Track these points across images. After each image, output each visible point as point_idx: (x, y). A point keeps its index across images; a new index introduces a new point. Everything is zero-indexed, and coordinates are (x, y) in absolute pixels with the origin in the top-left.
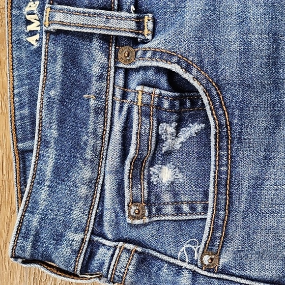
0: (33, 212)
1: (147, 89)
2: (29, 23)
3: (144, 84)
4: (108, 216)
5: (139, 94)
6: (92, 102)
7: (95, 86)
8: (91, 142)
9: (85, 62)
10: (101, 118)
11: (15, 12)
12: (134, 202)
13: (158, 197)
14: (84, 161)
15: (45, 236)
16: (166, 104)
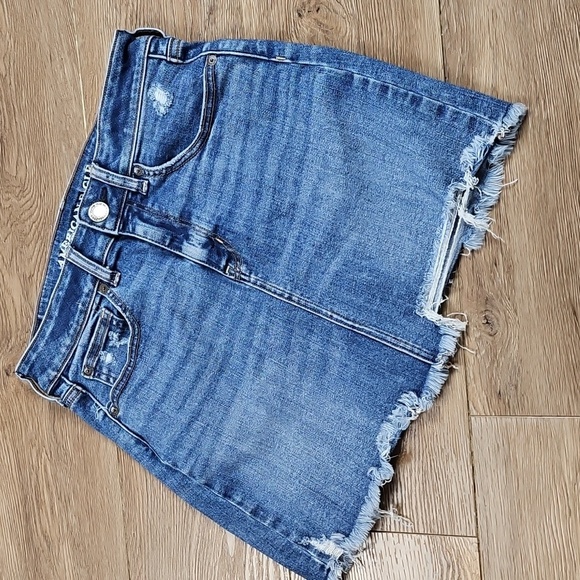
0: (34, 352)
1: (107, 311)
2: (61, 252)
3: (107, 308)
4: (73, 368)
5: (103, 312)
6: (80, 306)
7: (83, 298)
8: (75, 326)
9: (82, 283)
10: (83, 315)
11: (56, 243)
12: (87, 365)
13: (101, 368)
14: (69, 334)
15: (37, 366)
16: (114, 323)
